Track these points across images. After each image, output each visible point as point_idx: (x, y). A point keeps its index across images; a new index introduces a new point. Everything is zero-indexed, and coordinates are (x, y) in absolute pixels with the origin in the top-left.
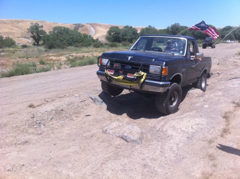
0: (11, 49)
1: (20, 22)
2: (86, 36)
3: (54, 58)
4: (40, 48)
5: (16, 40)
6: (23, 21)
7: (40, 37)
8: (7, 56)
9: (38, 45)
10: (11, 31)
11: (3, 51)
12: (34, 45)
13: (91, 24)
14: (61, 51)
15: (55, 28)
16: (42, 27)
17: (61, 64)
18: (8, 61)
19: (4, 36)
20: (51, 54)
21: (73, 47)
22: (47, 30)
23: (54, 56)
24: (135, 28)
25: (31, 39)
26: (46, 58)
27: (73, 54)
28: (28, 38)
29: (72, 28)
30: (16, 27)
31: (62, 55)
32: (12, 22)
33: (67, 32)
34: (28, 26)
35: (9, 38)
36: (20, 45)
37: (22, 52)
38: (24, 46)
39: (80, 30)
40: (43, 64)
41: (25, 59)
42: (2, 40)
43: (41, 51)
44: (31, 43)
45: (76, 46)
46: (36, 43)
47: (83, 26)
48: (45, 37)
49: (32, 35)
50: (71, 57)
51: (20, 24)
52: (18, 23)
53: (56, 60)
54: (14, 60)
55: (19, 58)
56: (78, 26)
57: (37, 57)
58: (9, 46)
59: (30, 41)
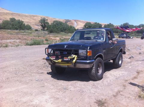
0: (29, 31)
1: (35, 16)
2: (71, 27)
3: (53, 38)
4: (45, 32)
5: (32, 26)
6: (37, 16)
7: (45, 26)
8: (27, 35)
9: (44, 30)
10: (30, 21)
11: (25, 32)
12: (42, 30)
14: (57, 35)
15: (54, 22)
16: (47, 20)
17: (56, 42)
18: (28, 37)
19: (26, 24)
20: (51, 36)
21: (63, 33)
22: (50, 22)
23: (53, 37)
24: (101, 24)
25: (41, 26)
26: (49, 38)
27: (63, 37)
28: (38, 26)
29: (64, 22)
30: (32, 19)
31: (57, 37)
32: (31, 16)
33: (61, 24)
34: (39, 19)
35: (28, 25)
36: (34, 29)
37: (35, 33)
38: (36, 30)
39: (68, 23)
40: (47, 41)
41: (37, 37)
42: (24, 26)
43: (46, 33)
44: (40, 29)
45: (65, 32)
46: (43, 29)
47: (70, 21)
48: (48, 26)
49: (41, 24)
50: (62, 38)
51: (35, 18)
53: (54, 39)
54: (31, 37)
55: (34, 36)
56: (68, 21)
57: (43, 37)
58: (28, 29)
59: (40, 28)
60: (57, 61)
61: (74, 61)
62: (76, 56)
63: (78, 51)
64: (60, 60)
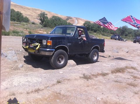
1: (37, 10)
10: (31, 14)
13: (76, 18)
16: (47, 15)
30: (35, 13)
32: (33, 10)
47: (71, 18)
48: (47, 20)
49: (40, 18)
52: (36, 10)
56: (69, 18)
58: (26, 22)
60: (25, 47)
61: (37, 48)
62: (40, 44)
63: (42, 41)
64: (27, 47)
